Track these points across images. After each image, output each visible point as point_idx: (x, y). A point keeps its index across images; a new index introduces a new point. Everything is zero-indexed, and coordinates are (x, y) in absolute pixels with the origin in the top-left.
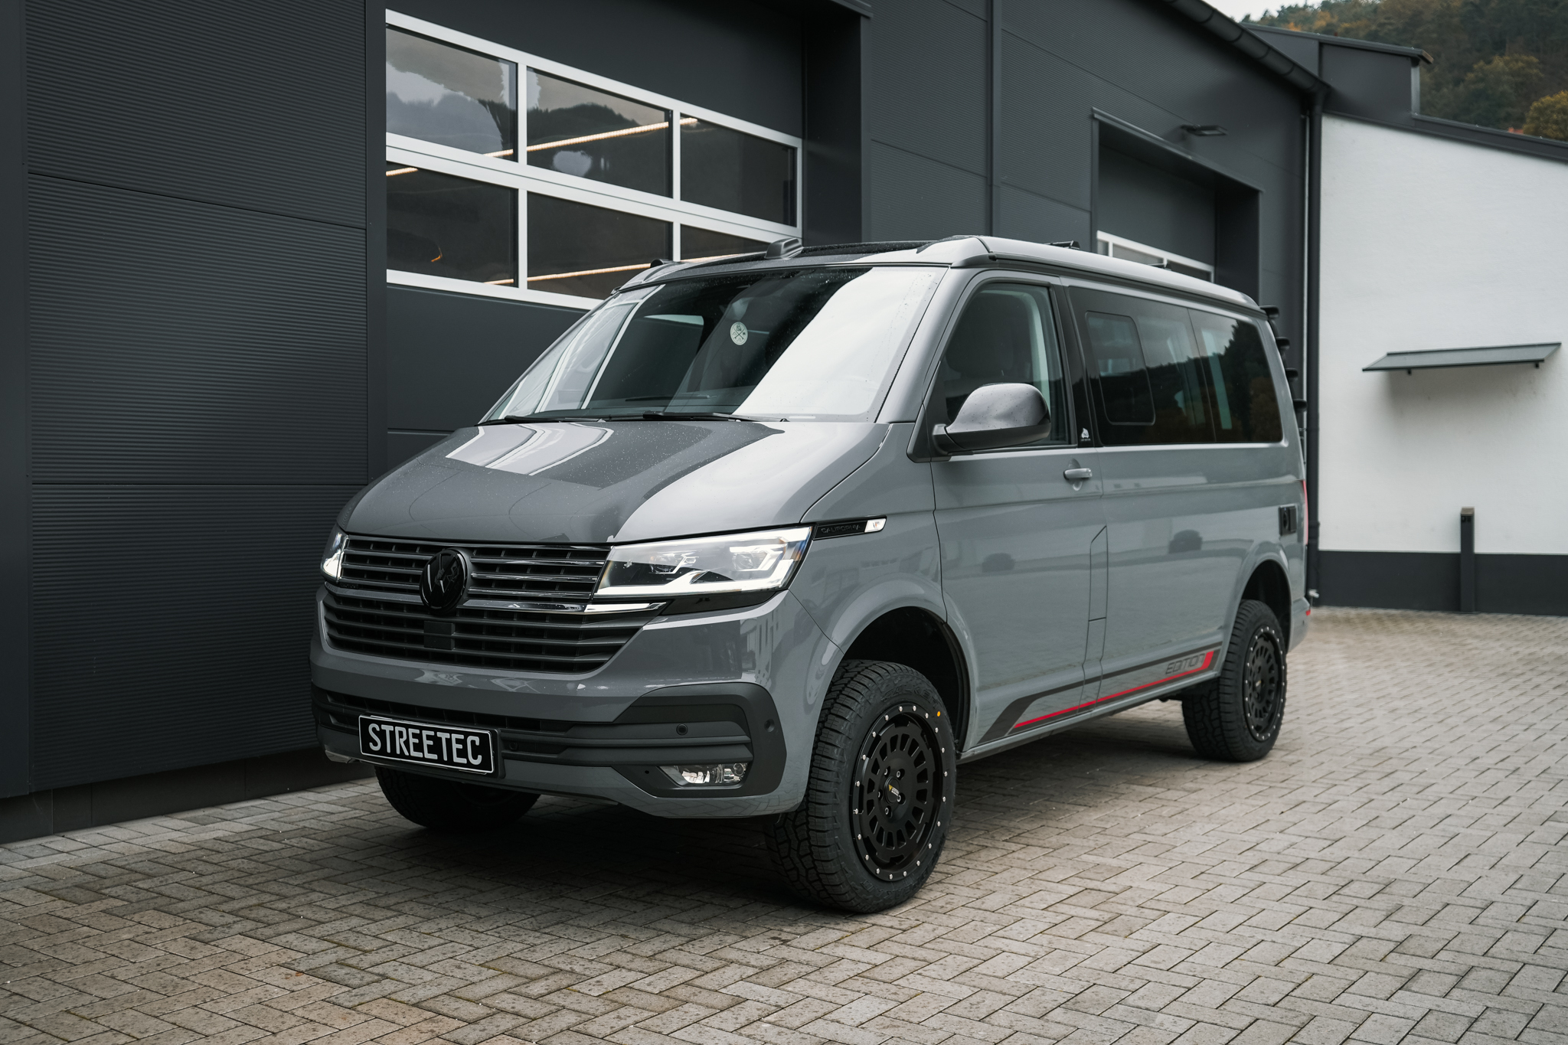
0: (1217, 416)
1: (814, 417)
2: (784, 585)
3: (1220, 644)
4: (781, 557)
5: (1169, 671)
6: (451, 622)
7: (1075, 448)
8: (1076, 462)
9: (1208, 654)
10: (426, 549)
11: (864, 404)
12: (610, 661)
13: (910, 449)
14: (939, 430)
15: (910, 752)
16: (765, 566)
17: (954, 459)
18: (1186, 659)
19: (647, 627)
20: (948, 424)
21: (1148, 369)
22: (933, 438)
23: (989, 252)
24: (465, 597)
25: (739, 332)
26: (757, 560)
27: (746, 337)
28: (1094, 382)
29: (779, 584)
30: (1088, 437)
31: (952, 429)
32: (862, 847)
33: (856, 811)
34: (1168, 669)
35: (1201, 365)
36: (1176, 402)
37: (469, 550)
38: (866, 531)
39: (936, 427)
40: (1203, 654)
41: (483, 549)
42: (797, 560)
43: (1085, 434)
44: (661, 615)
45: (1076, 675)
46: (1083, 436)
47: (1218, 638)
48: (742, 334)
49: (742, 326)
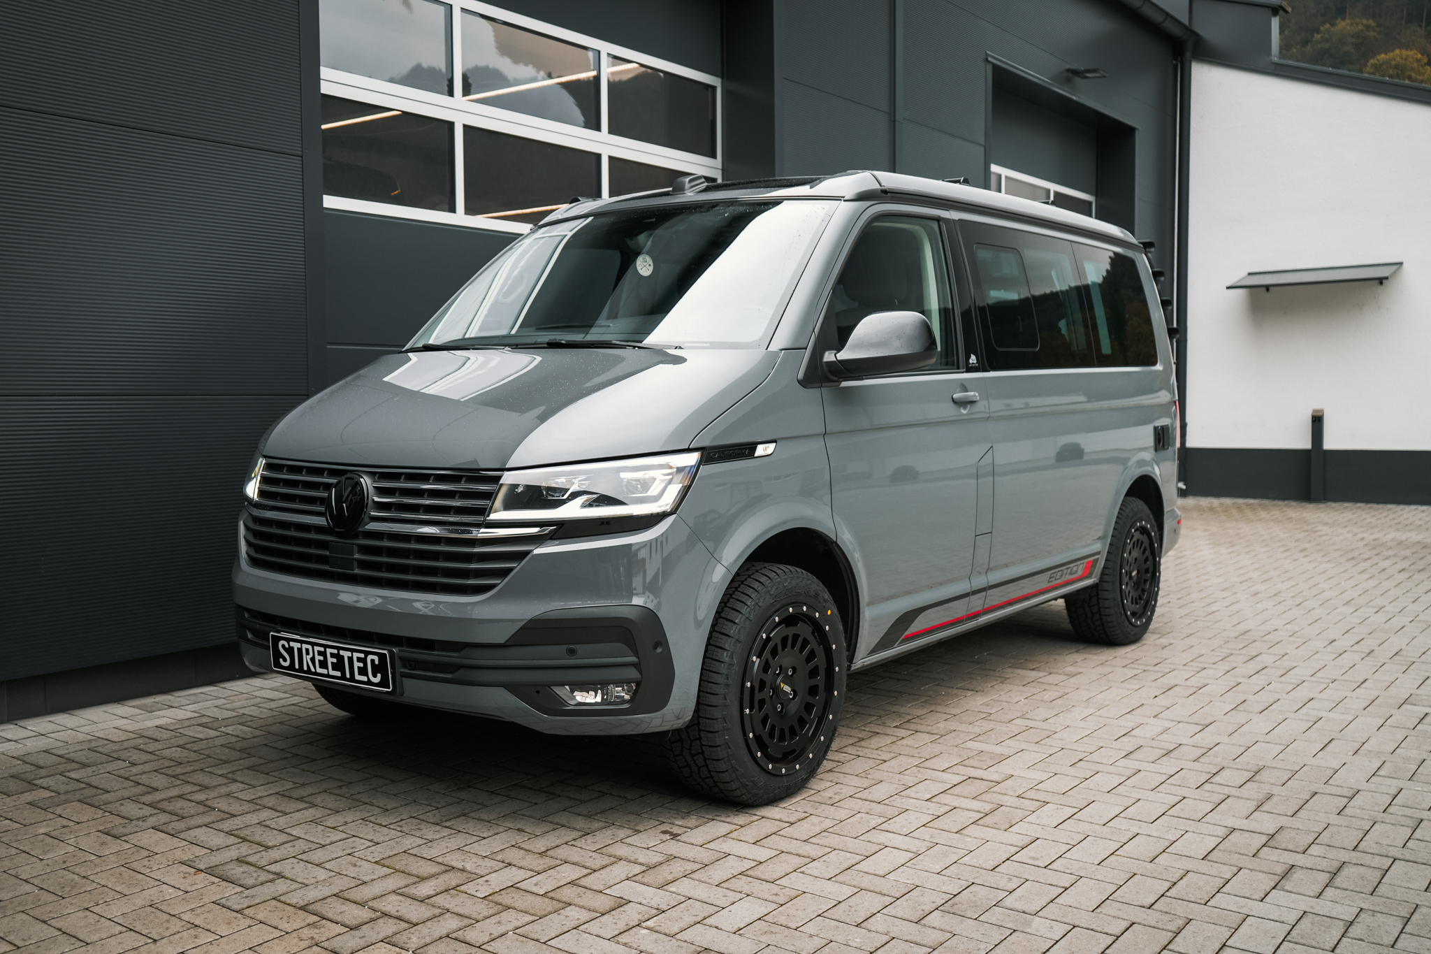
0: (1097, 340)
1: (708, 345)
2: (672, 510)
3: (1098, 553)
4: (670, 482)
5: (1050, 580)
6: (353, 544)
7: (963, 372)
8: (964, 387)
9: (1088, 562)
10: (333, 473)
11: (756, 331)
12: (501, 584)
13: (801, 376)
14: (829, 357)
15: (801, 651)
16: (654, 491)
17: (844, 384)
18: (1067, 569)
19: (538, 551)
20: (839, 350)
21: (1033, 296)
22: (824, 364)
23: (881, 186)
24: (366, 519)
25: (645, 264)
26: (646, 485)
27: (651, 269)
28: (982, 310)
29: (668, 508)
30: (975, 362)
31: (844, 355)
32: (754, 745)
33: (747, 711)
34: (1051, 578)
35: (1083, 292)
36: (1059, 330)
37: (372, 474)
38: (756, 455)
39: (827, 354)
40: (1083, 563)
41: (384, 474)
42: (685, 484)
43: (973, 360)
44: (551, 539)
45: (963, 587)
46: (971, 361)
47: (1097, 547)
48: (647, 266)
49: (648, 259)
